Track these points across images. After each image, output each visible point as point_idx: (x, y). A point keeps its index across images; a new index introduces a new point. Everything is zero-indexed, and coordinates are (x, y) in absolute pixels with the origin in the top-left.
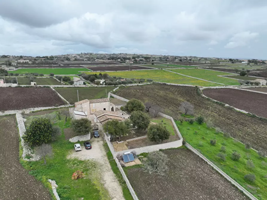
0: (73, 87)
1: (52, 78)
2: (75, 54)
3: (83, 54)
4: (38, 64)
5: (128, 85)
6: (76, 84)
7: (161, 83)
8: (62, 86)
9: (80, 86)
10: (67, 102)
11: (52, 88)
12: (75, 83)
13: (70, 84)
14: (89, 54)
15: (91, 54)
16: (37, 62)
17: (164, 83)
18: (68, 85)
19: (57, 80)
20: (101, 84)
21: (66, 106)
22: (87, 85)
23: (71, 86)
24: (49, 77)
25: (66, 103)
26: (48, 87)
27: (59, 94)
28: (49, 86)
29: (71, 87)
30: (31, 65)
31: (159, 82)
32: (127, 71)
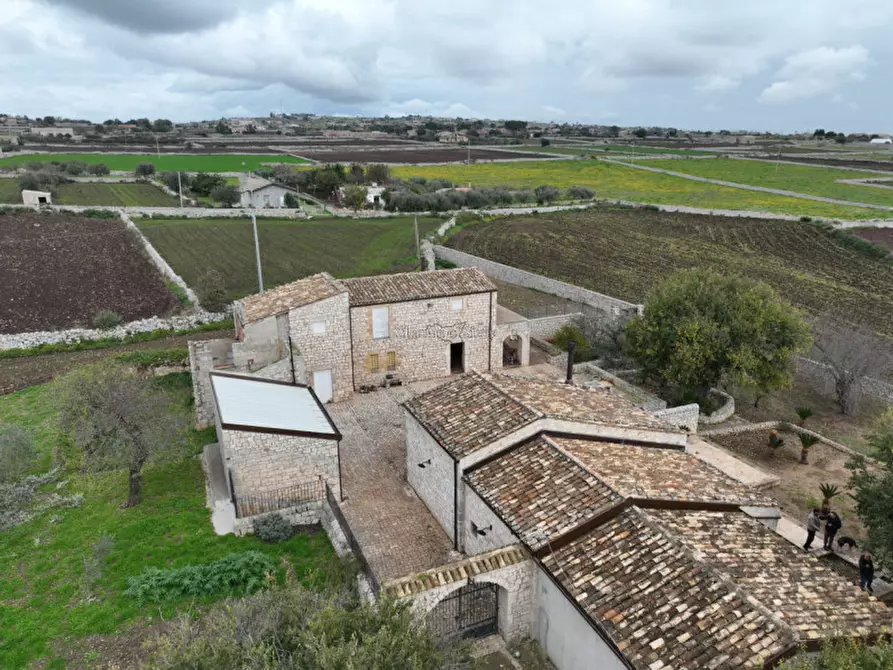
0: (236, 218)
1: (143, 182)
2: (247, 119)
3: (279, 120)
4: (108, 142)
5: (490, 212)
6: (250, 206)
7: (633, 204)
8: (180, 211)
9: (268, 213)
10: (189, 292)
11: (125, 217)
12: (245, 200)
13: (220, 204)
14: (301, 118)
15: (306, 118)
16: (105, 137)
17: (644, 204)
18: (212, 207)
19: (166, 188)
20: (369, 206)
21: (179, 323)
22: (301, 208)
23: (226, 212)
24: (131, 180)
25: (182, 304)
26: (109, 215)
27: (149, 247)
28: (112, 209)
29: (228, 218)
30: (79, 144)
31: (623, 202)
32: (457, 163)
